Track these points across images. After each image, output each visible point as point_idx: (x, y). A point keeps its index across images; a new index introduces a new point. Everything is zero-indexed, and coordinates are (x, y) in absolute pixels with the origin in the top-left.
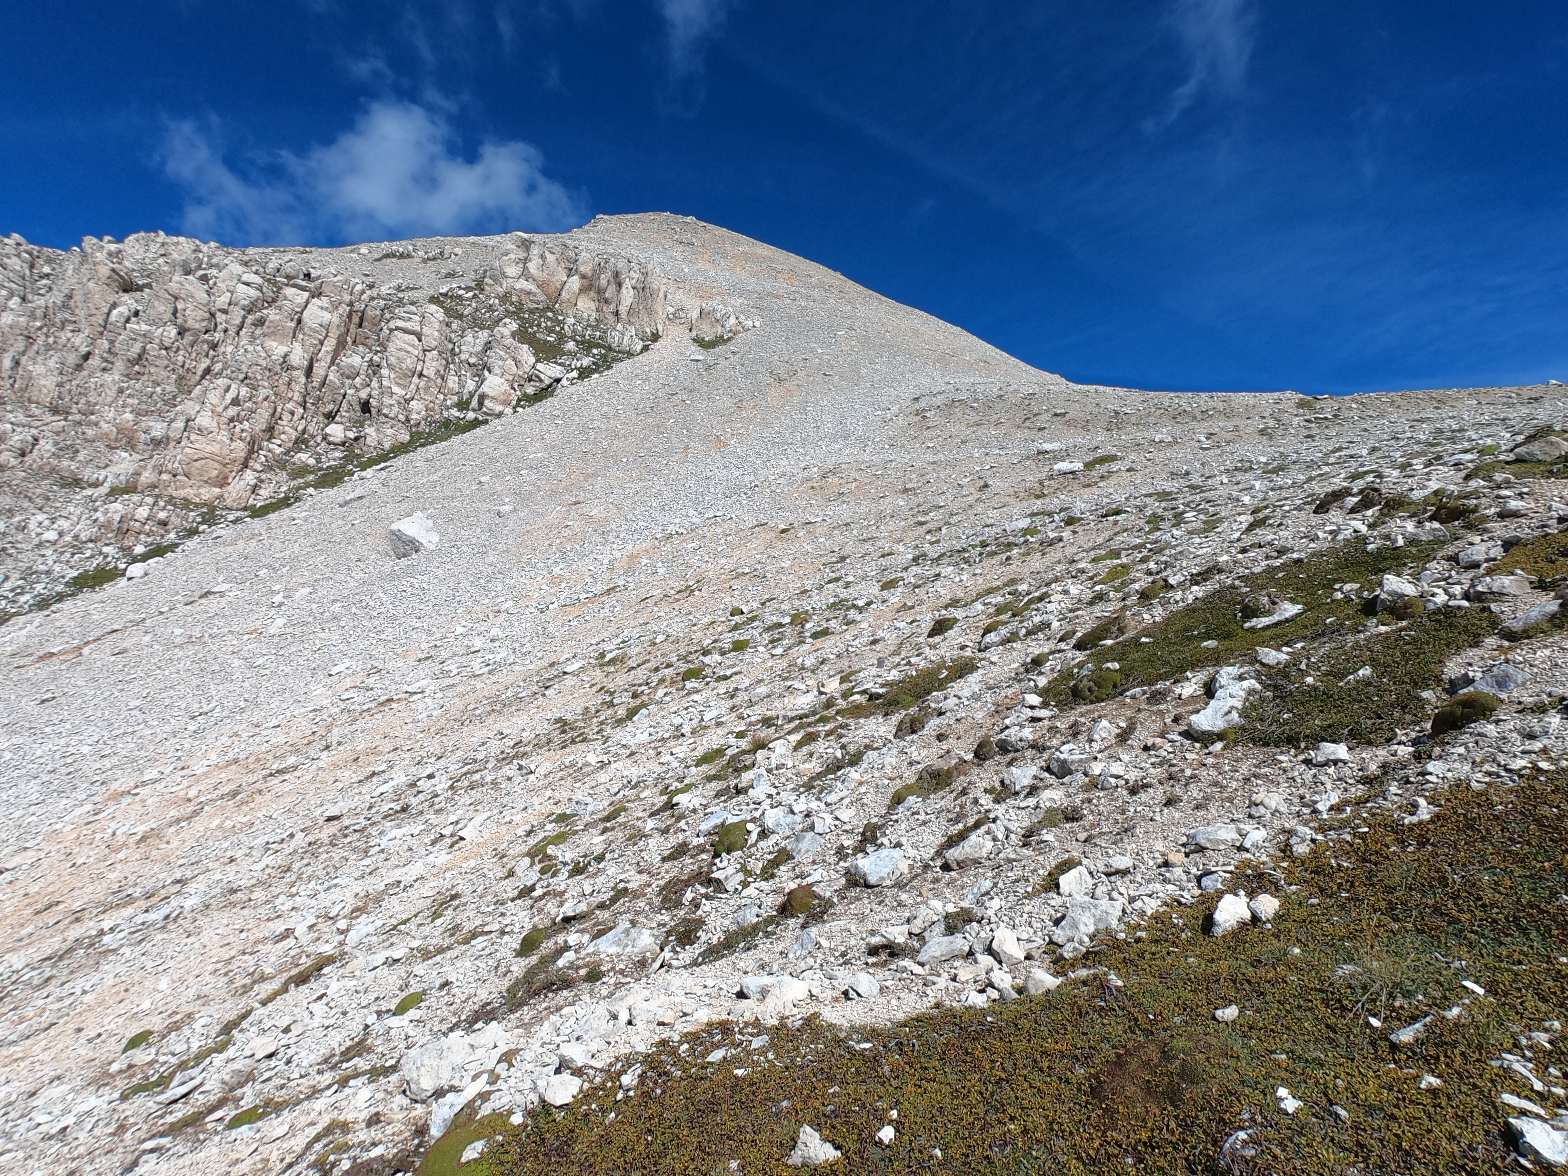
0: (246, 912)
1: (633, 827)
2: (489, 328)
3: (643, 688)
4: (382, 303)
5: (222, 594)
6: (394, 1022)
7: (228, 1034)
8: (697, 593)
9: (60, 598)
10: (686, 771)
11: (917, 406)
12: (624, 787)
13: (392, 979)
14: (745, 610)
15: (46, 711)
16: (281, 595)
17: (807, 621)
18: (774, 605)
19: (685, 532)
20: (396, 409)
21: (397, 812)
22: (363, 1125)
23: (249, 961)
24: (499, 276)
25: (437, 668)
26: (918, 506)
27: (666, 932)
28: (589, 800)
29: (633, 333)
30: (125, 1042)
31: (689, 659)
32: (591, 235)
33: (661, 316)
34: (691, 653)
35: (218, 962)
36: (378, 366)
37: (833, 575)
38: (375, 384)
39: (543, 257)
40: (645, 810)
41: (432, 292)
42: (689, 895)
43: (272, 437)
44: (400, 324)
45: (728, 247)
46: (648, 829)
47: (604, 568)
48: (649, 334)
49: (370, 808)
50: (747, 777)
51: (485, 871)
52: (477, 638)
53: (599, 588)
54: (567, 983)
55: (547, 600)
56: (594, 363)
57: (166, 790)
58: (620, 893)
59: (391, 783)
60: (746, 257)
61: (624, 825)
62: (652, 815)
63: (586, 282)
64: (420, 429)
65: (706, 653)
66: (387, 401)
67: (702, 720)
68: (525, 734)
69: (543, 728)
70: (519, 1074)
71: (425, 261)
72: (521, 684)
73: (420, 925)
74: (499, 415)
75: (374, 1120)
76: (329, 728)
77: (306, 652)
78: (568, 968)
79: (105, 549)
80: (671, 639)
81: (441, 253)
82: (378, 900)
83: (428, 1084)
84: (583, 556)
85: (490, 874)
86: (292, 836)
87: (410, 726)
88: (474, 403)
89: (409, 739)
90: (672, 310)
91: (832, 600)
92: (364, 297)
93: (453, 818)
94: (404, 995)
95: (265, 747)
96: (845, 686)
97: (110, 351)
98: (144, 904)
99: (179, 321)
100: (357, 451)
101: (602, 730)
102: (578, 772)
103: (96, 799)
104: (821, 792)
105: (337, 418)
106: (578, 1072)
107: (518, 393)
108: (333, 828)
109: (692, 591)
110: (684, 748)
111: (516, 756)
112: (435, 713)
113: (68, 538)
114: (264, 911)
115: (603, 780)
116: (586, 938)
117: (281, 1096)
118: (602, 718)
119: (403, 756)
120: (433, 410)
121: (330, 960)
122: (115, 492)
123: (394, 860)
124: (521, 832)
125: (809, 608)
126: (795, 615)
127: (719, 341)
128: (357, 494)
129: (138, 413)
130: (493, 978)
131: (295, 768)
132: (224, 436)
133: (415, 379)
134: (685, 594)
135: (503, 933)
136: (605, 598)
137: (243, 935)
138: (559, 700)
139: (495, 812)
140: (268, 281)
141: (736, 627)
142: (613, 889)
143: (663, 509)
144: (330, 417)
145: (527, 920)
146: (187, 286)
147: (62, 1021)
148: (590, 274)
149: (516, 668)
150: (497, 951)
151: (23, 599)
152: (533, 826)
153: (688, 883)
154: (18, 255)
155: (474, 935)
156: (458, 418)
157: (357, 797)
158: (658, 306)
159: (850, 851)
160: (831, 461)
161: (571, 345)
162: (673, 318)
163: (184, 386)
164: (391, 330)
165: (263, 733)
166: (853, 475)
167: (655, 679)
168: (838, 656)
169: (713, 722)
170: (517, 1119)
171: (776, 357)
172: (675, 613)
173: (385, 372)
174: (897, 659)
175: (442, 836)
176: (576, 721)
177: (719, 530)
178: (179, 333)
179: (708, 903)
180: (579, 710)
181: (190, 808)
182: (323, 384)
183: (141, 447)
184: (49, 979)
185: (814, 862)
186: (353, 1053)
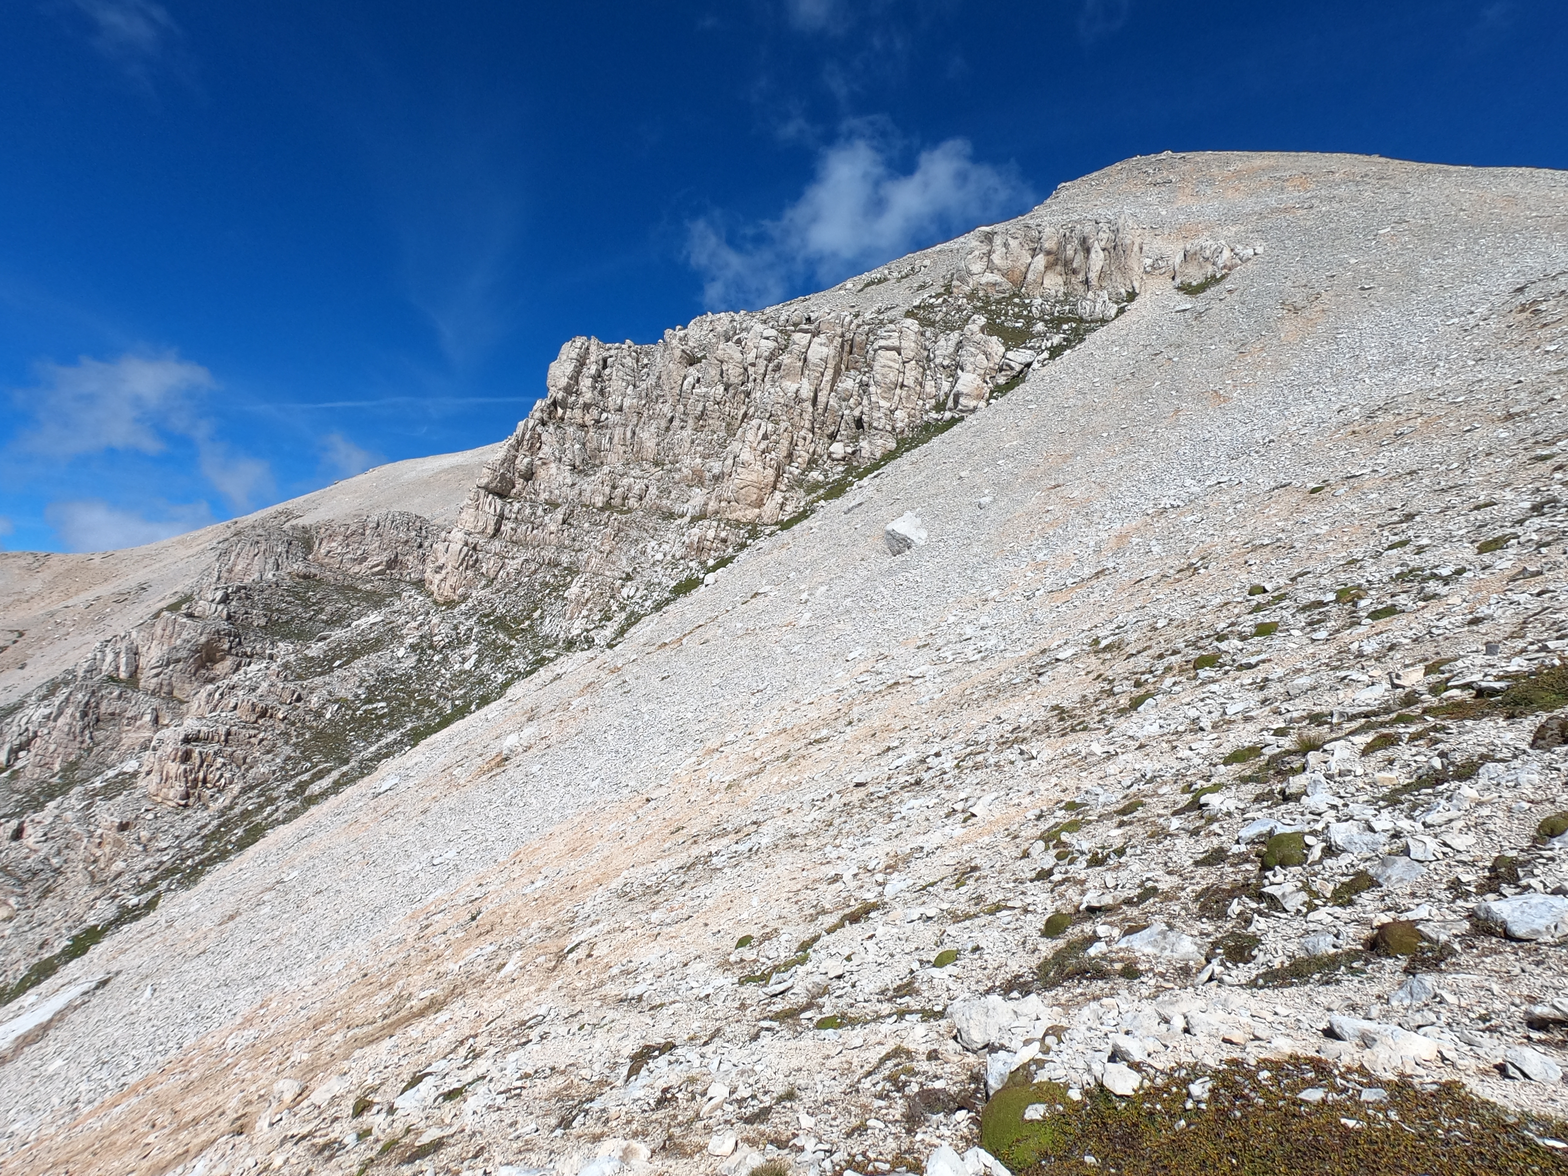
0: (804, 854)
1: (1154, 823)
2: (959, 328)
3: (1147, 676)
4: (867, 327)
5: (765, 594)
6: (936, 972)
7: (805, 951)
8: (1202, 571)
9: (667, 602)
10: (1213, 769)
11: (1522, 298)
12: (1137, 781)
13: (928, 934)
14: (1268, 587)
15: (665, 684)
16: (806, 593)
17: (1360, 598)
18: (1309, 579)
19: (1182, 504)
20: (883, 421)
21: (912, 784)
22: (924, 1057)
23: (812, 895)
24: (964, 275)
25: (934, 655)
26: (1535, 434)
27: (1212, 943)
28: (1099, 790)
29: (1106, 298)
30: (736, 941)
31: (1199, 644)
32: (1054, 208)
33: (1137, 270)
34: (1202, 638)
35: (789, 892)
36: (867, 385)
37: (1397, 539)
38: (865, 402)
39: (1006, 245)
40: (1166, 807)
41: (907, 307)
42: (1235, 907)
43: (792, 461)
44: (882, 343)
45: (1215, 171)
46: (1173, 828)
47: (1090, 551)
48: (1125, 294)
49: (889, 779)
50: (1295, 783)
51: (1000, 848)
52: (968, 626)
53: (1087, 572)
54: (1101, 974)
55: (1033, 586)
56: (1065, 339)
57: (740, 750)
58: (1148, 892)
59: (904, 758)
60: (1238, 175)
61: (1143, 821)
62: (1175, 814)
63: (1051, 258)
64: (905, 436)
65: (1221, 638)
66: (876, 415)
67: (1225, 713)
68: (1023, 720)
69: (1041, 715)
70: (1070, 1051)
71: (899, 280)
72: (1014, 670)
73: (946, 890)
74: (974, 410)
75: (933, 1056)
76: (850, 706)
77: (828, 641)
78: (1102, 959)
79: (691, 564)
80: (1175, 623)
81: (913, 269)
82: (906, 861)
83: (978, 1037)
84: (1066, 541)
85: (1006, 853)
86: (830, 796)
87: (915, 707)
88: (950, 404)
89: (916, 719)
90: (1149, 262)
91: (1397, 570)
92: (853, 326)
93: (963, 795)
94: (940, 950)
95: (804, 720)
96: (1433, 678)
97: (684, 414)
98: (735, 837)
99: (725, 379)
100: (855, 464)
101: (1103, 719)
102: (1084, 762)
103: (698, 753)
104: (1414, 808)
105: (838, 437)
106: (1136, 1067)
107: (991, 385)
108: (861, 793)
109: (1196, 569)
110: (1205, 744)
111: (1015, 741)
112: (936, 696)
113: (669, 558)
114: (817, 855)
115: (1112, 772)
116: (1116, 932)
117: (852, 1013)
118: (1103, 707)
119: (912, 734)
120: (914, 416)
121: (875, 907)
122: (694, 520)
123: (914, 827)
124: (1031, 815)
125: (1363, 581)
126: (1342, 591)
127: (1212, 281)
128: (857, 501)
129: (704, 457)
130: (1020, 952)
131: (828, 739)
132: (758, 467)
133: (898, 391)
134: (1188, 573)
135: (1026, 911)
136: (1094, 582)
137: (805, 873)
138: (1054, 688)
139: (1002, 793)
140: (781, 332)
141: (1258, 608)
142: (1139, 886)
143: (1154, 482)
144: (832, 437)
145: (1049, 902)
146: (728, 351)
147: (695, 915)
148: (1055, 248)
149: (1007, 655)
150: (1022, 927)
151: (647, 604)
152: (1042, 811)
153: (1232, 894)
154: (630, 355)
155: (997, 908)
156: (937, 420)
157: (877, 768)
158: (1133, 263)
159: (1472, 889)
160: (1380, 396)
161: (1040, 327)
162: (1152, 270)
163: (731, 431)
164: (875, 351)
165: (802, 708)
166: (1417, 407)
167: (1160, 667)
168: (1414, 641)
169: (1240, 716)
170: (1075, 1095)
171: (1289, 283)
172: (1177, 595)
173: (872, 389)
174: (1520, 644)
175: (954, 810)
176: (1074, 709)
177: (1226, 498)
178: (725, 389)
179: (1262, 920)
180: (1077, 698)
181: (757, 766)
182: (826, 409)
183: (707, 483)
184: (683, 883)
185: (1413, 895)
186: (904, 992)
